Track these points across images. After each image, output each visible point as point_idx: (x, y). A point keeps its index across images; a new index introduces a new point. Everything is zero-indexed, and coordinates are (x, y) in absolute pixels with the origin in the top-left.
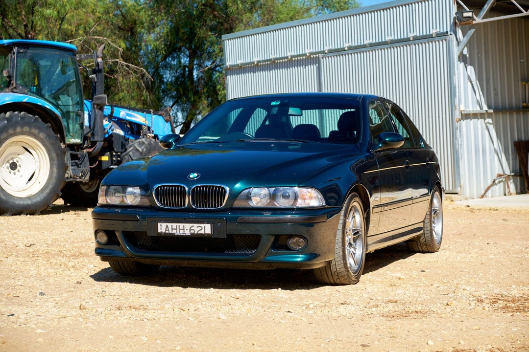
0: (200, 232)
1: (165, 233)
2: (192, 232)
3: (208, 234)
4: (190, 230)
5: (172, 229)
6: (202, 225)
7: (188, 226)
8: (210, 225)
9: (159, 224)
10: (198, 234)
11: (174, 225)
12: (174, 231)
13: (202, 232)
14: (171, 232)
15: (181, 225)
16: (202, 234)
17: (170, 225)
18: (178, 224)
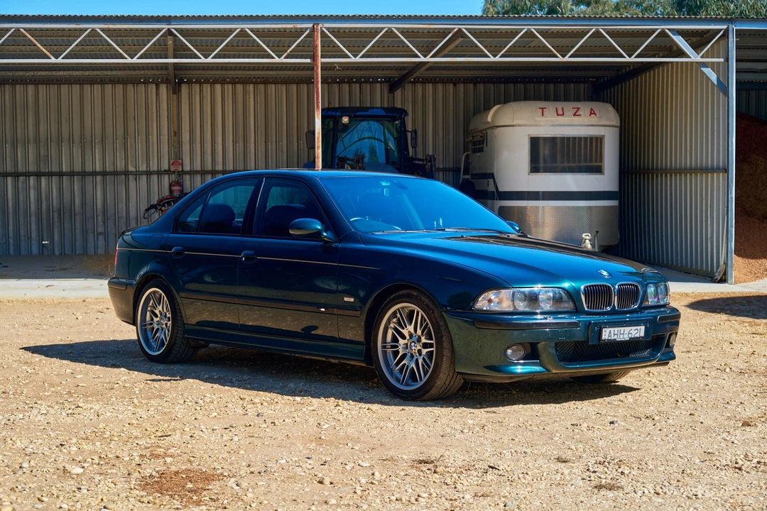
0: (636, 336)
1: (608, 340)
2: (630, 335)
3: (642, 337)
4: (629, 333)
5: (614, 334)
6: (638, 328)
7: (627, 329)
8: (644, 327)
9: (604, 330)
10: (634, 338)
11: (616, 329)
12: (615, 337)
13: (637, 335)
14: (613, 338)
15: (622, 329)
16: (637, 338)
17: (612, 329)
18: (619, 329)
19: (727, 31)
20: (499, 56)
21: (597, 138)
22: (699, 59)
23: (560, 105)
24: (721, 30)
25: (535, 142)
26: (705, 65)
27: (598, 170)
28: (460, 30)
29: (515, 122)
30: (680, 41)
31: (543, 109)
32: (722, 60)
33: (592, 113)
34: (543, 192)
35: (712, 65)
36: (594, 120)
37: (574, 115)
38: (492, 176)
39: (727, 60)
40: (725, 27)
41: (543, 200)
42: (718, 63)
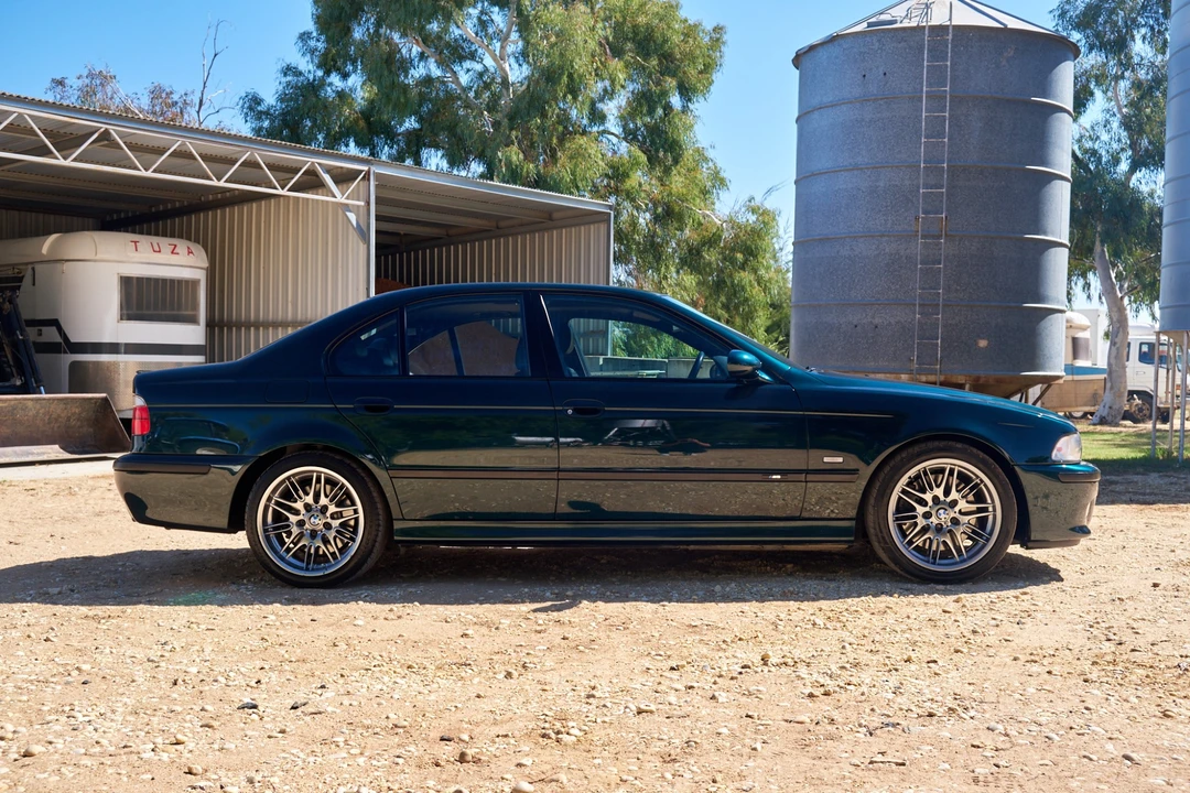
19: (368, 172)
20: (152, 170)
21: (187, 282)
22: (344, 201)
23: (155, 240)
24: (362, 171)
25: (126, 282)
26: (346, 207)
27: (193, 320)
28: (106, 131)
29: (99, 257)
30: (327, 178)
31: (135, 242)
32: (362, 203)
33: (190, 252)
34: (126, 344)
35: (356, 209)
36: (190, 260)
37: (172, 253)
38: (55, 323)
39: (368, 203)
40: (366, 168)
41: (125, 353)
42: (358, 206)
